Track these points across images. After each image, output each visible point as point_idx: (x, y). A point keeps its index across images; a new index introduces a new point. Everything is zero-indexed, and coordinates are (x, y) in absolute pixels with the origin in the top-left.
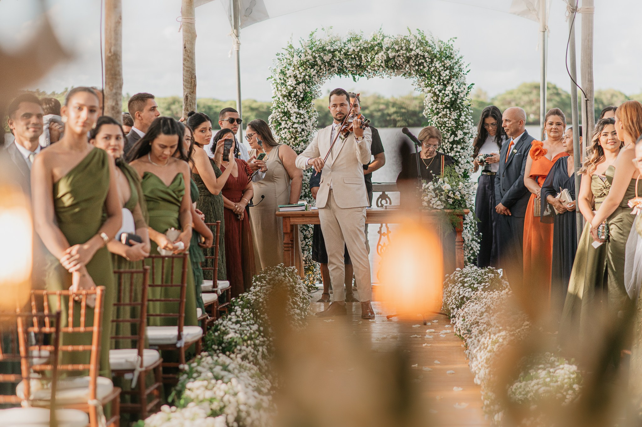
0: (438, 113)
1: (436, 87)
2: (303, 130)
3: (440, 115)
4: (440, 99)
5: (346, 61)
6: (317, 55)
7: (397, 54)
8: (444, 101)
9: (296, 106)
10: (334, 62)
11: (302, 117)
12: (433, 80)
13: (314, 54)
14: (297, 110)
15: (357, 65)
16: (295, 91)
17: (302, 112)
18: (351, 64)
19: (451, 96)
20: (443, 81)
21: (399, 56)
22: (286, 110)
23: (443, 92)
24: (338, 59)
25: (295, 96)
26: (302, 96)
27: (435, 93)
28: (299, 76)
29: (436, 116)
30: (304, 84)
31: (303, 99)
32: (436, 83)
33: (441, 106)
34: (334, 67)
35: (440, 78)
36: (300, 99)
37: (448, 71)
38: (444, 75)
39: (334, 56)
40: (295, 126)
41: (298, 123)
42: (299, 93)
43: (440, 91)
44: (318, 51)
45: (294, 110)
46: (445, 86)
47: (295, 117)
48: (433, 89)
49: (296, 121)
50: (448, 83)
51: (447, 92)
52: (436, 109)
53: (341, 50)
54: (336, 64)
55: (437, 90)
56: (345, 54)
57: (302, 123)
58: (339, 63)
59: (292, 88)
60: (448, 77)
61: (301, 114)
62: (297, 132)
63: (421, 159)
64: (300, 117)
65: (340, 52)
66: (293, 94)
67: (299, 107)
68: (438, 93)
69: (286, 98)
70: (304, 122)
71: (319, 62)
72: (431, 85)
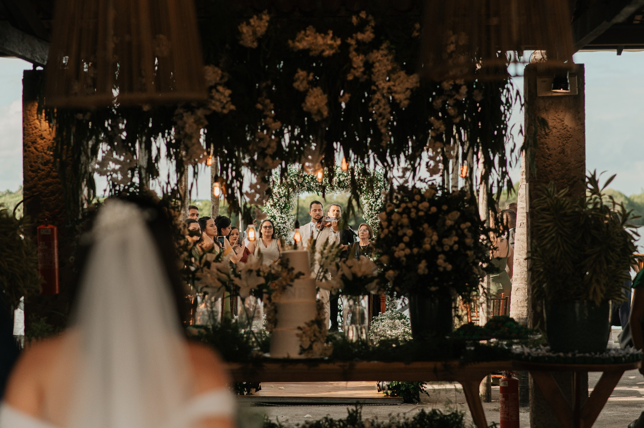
0: (372, 217)
1: (371, 200)
2: (284, 228)
3: (374, 218)
4: (373, 208)
5: (312, 183)
6: (293, 179)
7: (346, 178)
8: (376, 209)
9: (279, 212)
10: (304, 183)
11: (283, 219)
12: (368, 196)
13: (291, 178)
14: (280, 215)
15: (320, 186)
16: (279, 202)
17: (283, 216)
18: (316, 185)
19: (380, 206)
20: (376, 196)
21: (347, 180)
22: (273, 215)
23: (375, 203)
24: (307, 181)
25: (279, 206)
26: (283, 205)
27: (370, 204)
28: (281, 193)
29: (371, 219)
30: (285, 198)
31: (284, 208)
32: (371, 197)
33: (374, 213)
34: (304, 186)
35: (373, 195)
36: (282, 208)
37: (379, 190)
38: (376, 192)
39: (305, 179)
40: (279, 225)
41: (281, 223)
42: (281, 204)
43: (374, 203)
44: (294, 176)
45: (278, 215)
46: (377, 199)
47: (279, 219)
48: (369, 201)
49: (280, 222)
50: (379, 197)
51: (378, 203)
52: (371, 214)
53: (309, 176)
54: (306, 185)
55: (371, 202)
56: (312, 178)
57: (283, 223)
58: (308, 184)
59: (277, 200)
60: (378, 194)
61: (282, 218)
62: (280, 229)
63: (360, 246)
64: (282, 220)
65: (308, 177)
66: (277, 205)
67: (281, 213)
68: (372, 204)
69: (273, 207)
70: (285, 223)
71: (295, 184)
72: (368, 199)
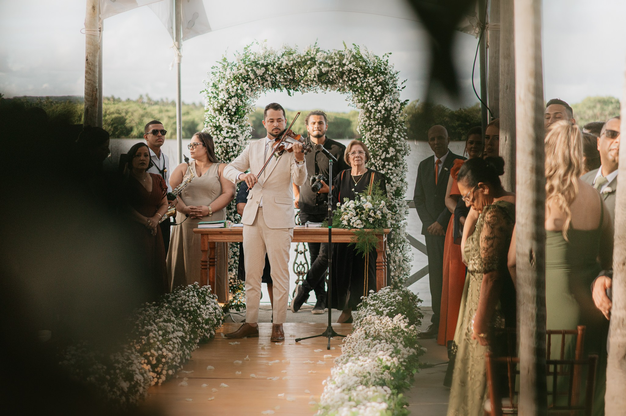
0: (371, 129)
1: (368, 102)
2: (235, 145)
3: (373, 131)
4: (372, 117)
5: (278, 75)
6: (249, 69)
7: (330, 69)
8: (376, 117)
9: (227, 120)
10: (267, 76)
11: (234, 131)
12: (365, 96)
13: (246, 67)
14: (228, 124)
15: (290, 79)
16: (227, 105)
17: (233, 126)
18: (284, 78)
19: (383, 112)
20: (376, 96)
21: (332, 71)
22: (218, 125)
23: (375, 108)
24: (270, 73)
25: (227, 110)
26: (234, 110)
27: (368, 110)
28: (230, 90)
29: (369, 133)
30: (236, 98)
31: (235, 113)
32: (368, 99)
33: (373, 123)
34: (267, 81)
35: (372, 94)
36: (233, 113)
37: (380, 87)
38: (376, 91)
39: (267, 70)
40: (227, 140)
41: (229, 137)
42: (231, 107)
43: (373, 107)
44: (251, 64)
45: (225, 124)
46: (378, 102)
47: (225, 131)
48: (366, 105)
49: (227, 135)
50: (381, 99)
51: (379, 108)
52: (369, 125)
53: (274, 64)
54: (269, 79)
55: (369, 106)
56: (278, 68)
57: (234, 137)
58: (272, 77)
59: (223, 102)
60: (380, 93)
61: (232, 129)
62: (228, 146)
63: (351, 176)
64: (232, 132)
65: (273, 66)
66: (225, 109)
67: (231, 122)
68: (370, 109)
69: (217, 112)
70: (236, 137)
71: (252, 76)
72: (364, 101)
